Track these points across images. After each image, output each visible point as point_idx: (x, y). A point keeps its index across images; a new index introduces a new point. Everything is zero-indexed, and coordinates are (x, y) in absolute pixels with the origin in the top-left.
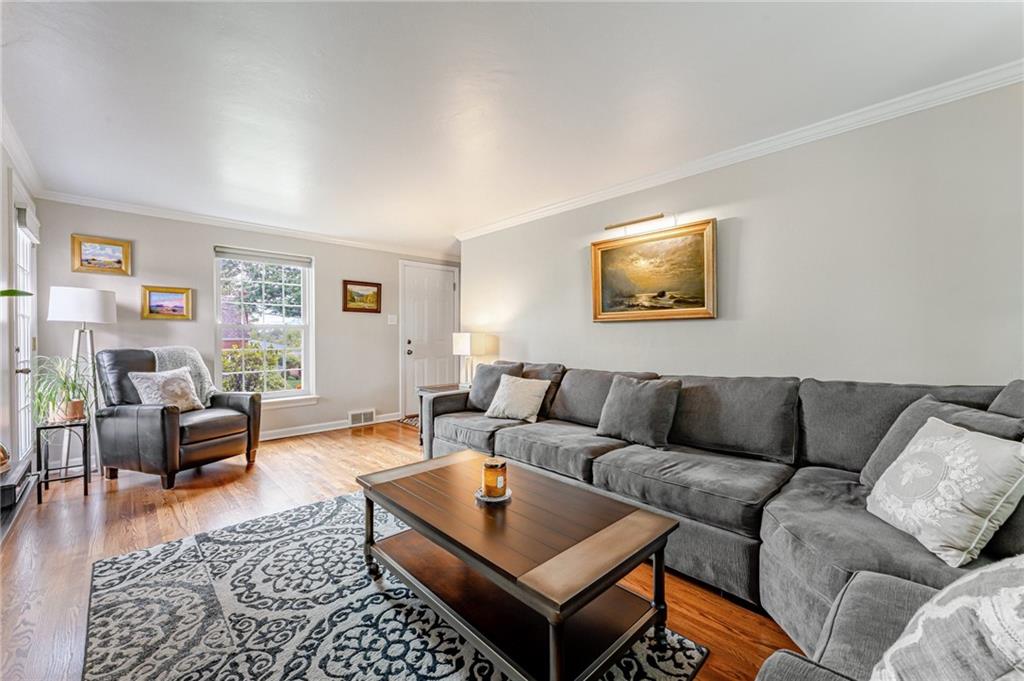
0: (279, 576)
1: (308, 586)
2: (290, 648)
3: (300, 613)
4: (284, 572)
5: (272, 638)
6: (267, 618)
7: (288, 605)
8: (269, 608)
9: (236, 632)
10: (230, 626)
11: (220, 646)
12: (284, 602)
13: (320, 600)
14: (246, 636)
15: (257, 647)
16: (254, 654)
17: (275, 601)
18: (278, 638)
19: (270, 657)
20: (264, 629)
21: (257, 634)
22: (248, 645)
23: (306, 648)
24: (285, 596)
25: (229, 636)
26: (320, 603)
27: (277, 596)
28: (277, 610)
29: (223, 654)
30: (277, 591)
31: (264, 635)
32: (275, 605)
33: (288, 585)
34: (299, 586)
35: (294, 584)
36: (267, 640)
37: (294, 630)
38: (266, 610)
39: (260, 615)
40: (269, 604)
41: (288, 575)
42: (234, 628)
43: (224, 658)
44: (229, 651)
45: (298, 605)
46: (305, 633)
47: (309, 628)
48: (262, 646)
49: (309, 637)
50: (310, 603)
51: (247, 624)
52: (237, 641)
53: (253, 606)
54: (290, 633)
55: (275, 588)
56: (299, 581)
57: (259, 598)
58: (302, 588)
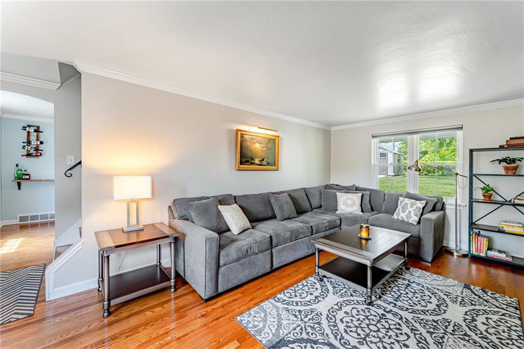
0: (398, 341)
1: (395, 325)
2: (430, 318)
3: (413, 321)
4: (394, 341)
5: (432, 325)
6: (427, 332)
7: (413, 327)
8: (421, 334)
9: (444, 339)
10: (444, 344)
11: (454, 341)
12: (412, 329)
13: (400, 317)
14: (441, 335)
15: (440, 328)
16: (444, 328)
17: (415, 334)
18: (430, 323)
19: (439, 322)
20: (432, 330)
21: (436, 331)
22: (444, 332)
23: (425, 313)
24: (409, 331)
25: (448, 342)
26: (400, 315)
27: (412, 335)
28: (419, 331)
29: (455, 338)
30: (409, 337)
31: (434, 329)
32: (417, 332)
33: (401, 334)
34: (398, 329)
35: (398, 332)
36: (435, 326)
37: (422, 320)
38: (423, 335)
39: (428, 336)
40: (419, 336)
41: (395, 338)
42: (443, 342)
43: (456, 336)
44: (452, 337)
45: (409, 324)
46: (419, 316)
47: (416, 315)
48: (438, 326)
49: (420, 313)
50: (404, 320)
51: (436, 338)
52: (446, 337)
53: (427, 342)
54: (424, 320)
55: (407, 339)
56: (395, 330)
57: (420, 342)
58: (398, 327)
